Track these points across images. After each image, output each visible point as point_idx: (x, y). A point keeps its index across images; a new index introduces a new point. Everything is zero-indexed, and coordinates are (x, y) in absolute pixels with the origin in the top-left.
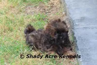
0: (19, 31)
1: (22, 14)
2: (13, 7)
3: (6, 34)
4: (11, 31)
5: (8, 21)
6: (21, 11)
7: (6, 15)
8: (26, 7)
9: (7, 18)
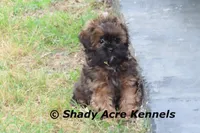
0: (37, 104)
1: (42, 69)
2: (25, 55)
3: (8, 109)
4: (21, 102)
5: (15, 82)
6: (40, 63)
7: (11, 71)
8: (51, 55)
9: (11, 76)
